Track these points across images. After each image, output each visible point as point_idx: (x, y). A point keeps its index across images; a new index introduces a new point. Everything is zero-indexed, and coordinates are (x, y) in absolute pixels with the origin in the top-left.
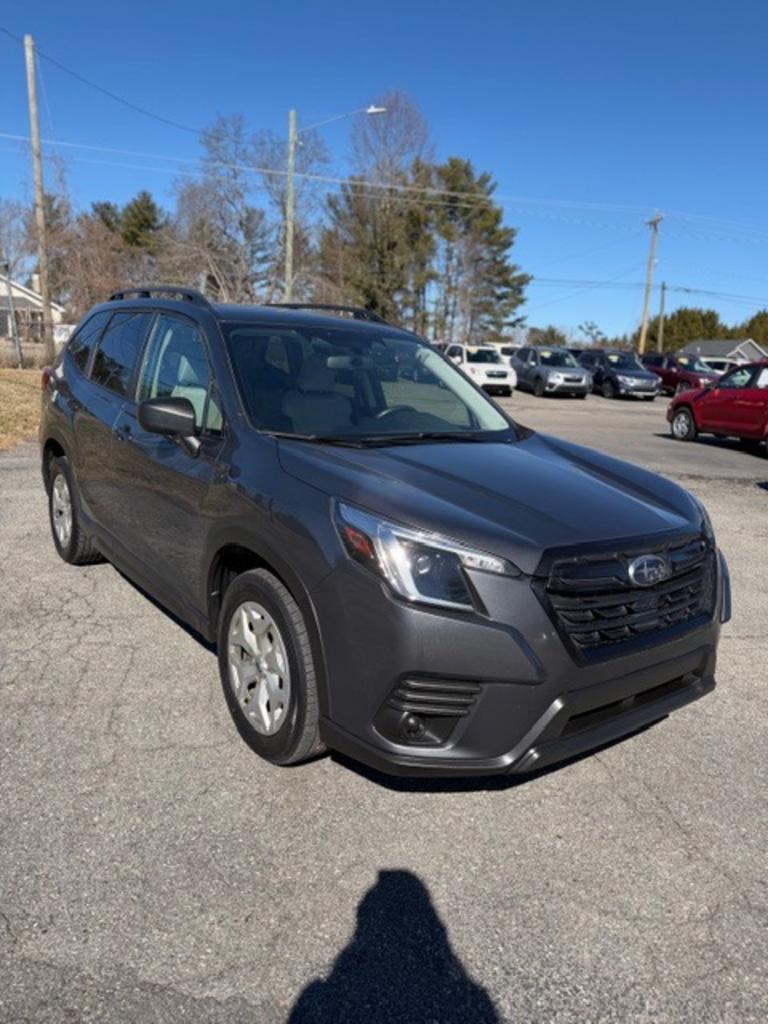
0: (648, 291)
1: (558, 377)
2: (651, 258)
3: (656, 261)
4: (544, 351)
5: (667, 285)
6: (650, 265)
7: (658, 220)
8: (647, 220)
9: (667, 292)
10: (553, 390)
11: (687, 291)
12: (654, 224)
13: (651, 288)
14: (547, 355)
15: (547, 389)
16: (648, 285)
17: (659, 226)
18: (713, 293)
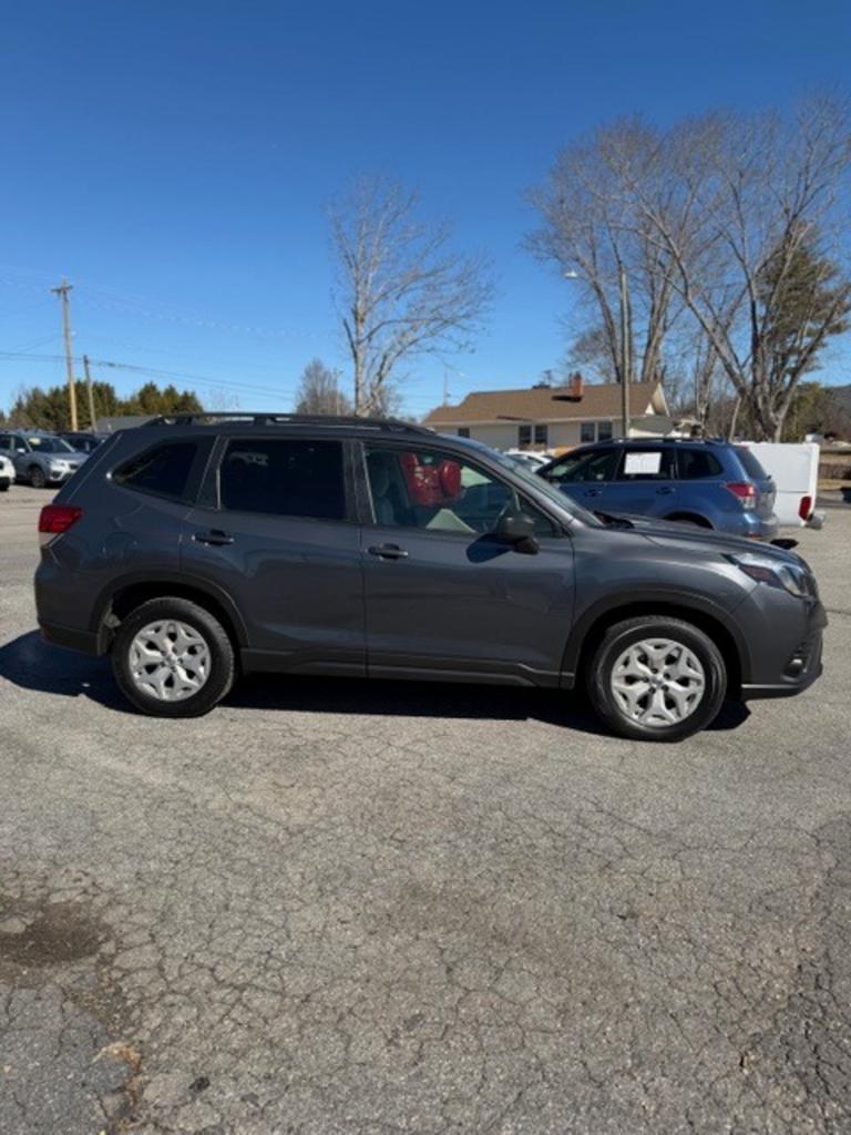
0: (69, 365)
1: (63, 465)
2: (67, 330)
3: (73, 333)
4: (32, 437)
5: (89, 358)
6: (66, 337)
7: (68, 288)
8: (53, 287)
9: (90, 366)
10: (59, 479)
11: (111, 365)
12: (62, 291)
13: (72, 361)
14: (36, 441)
15: (52, 478)
16: (69, 358)
17: (68, 295)
18: (137, 368)
